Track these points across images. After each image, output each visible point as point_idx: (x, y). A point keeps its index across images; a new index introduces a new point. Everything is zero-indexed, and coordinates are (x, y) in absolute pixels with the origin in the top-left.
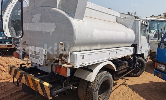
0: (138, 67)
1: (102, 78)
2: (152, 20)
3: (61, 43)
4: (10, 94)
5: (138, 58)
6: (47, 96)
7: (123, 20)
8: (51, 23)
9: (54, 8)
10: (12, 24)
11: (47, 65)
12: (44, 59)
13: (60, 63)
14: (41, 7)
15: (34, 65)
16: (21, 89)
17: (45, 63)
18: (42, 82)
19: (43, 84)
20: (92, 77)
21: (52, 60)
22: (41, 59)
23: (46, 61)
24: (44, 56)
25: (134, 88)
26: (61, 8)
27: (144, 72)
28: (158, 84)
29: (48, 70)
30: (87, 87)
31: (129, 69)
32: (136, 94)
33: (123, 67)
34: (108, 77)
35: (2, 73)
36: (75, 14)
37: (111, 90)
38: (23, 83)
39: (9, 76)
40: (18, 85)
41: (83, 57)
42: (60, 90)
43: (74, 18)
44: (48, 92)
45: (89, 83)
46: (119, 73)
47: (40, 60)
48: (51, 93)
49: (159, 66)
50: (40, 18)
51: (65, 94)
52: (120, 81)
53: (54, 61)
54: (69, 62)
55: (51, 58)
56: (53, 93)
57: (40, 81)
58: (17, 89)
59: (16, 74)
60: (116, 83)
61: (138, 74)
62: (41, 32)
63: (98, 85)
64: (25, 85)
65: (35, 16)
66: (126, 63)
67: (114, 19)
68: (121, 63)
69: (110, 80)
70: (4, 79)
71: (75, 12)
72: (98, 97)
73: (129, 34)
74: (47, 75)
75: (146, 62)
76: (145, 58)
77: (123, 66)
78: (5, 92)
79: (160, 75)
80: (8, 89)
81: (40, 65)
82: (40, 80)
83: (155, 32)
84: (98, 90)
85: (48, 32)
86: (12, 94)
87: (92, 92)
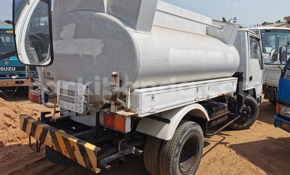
0: (245, 112)
1: (186, 134)
2: (266, 30)
3: (114, 73)
4: (24, 166)
5: (245, 97)
6: (92, 167)
7: (218, 31)
8: (95, 40)
9: (99, 12)
10: (31, 42)
11: (89, 114)
12: (85, 103)
13: (113, 109)
14: (75, 12)
15: (66, 114)
16: (45, 156)
17: (87, 109)
18: (82, 143)
19: (84, 147)
20: (168, 132)
21: (97, 104)
22: (80, 103)
23: (87, 107)
24: (84, 97)
25: (241, 149)
26: (111, 12)
27: (257, 121)
28: (282, 142)
29: (91, 121)
30: (160, 150)
31: (230, 117)
32: (245, 161)
33: (221, 113)
34: (196, 131)
35: (8, 129)
36: (137, 22)
37: (202, 154)
38: (47, 147)
39: (21, 133)
40: (38, 150)
41: (153, 98)
42: (113, 156)
43: (135, 29)
44: (93, 159)
45: (163, 142)
46: (213, 124)
47: (78, 104)
48: (98, 162)
49: (283, 110)
50: (74, 32)
51: (121, 162)
52: (216, 138)
53: (101, 106)
54: (129, 107)
55: (97, 100)
56: (102, 162)
57: (78, 141)
58: (35, 157)
59: (35, 130)
60: (209, 142)
61: (245, 125)
62: (76, 56)
63: (179, 145)
64: (52, 149)
65: (65, 27)
66: (224, 107)
67: (202, 29)
68: (216, 106)
69: (200, 137)
70: (12, 141)
71: (137, 17)
72: (179, 167)
73: (229, 55)
74: (90, 131)
75: (259, 104)
76: (257, 98)
77: (219, 112)
78: (16, 162)
79: (285, 126)
80: (20, 157)
81: (77, 113)
82: (78, 139)
83: (274, 51)
84: (179, 155)
85: (89, 55)
86: (28, 165)
87: (168, 159)
